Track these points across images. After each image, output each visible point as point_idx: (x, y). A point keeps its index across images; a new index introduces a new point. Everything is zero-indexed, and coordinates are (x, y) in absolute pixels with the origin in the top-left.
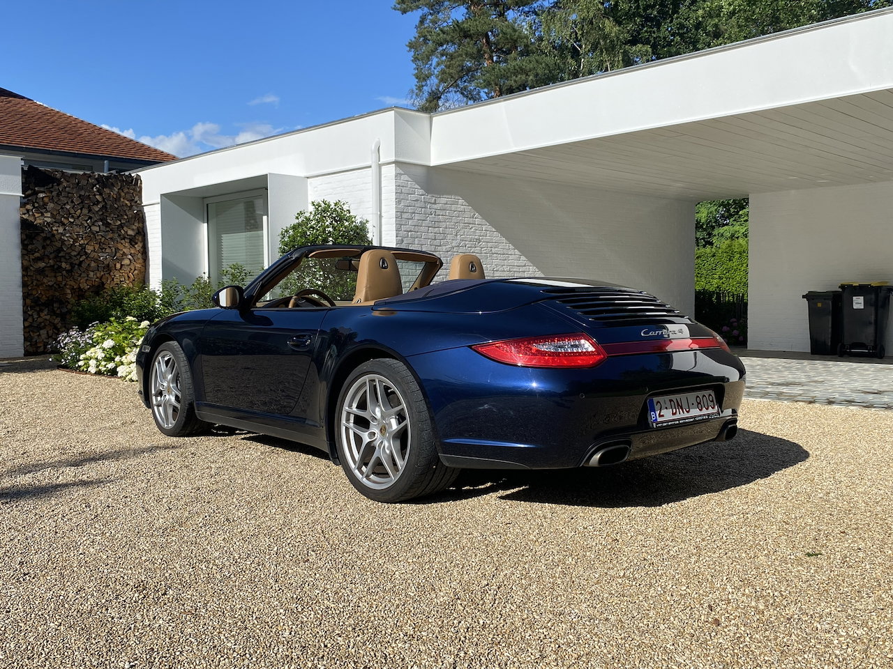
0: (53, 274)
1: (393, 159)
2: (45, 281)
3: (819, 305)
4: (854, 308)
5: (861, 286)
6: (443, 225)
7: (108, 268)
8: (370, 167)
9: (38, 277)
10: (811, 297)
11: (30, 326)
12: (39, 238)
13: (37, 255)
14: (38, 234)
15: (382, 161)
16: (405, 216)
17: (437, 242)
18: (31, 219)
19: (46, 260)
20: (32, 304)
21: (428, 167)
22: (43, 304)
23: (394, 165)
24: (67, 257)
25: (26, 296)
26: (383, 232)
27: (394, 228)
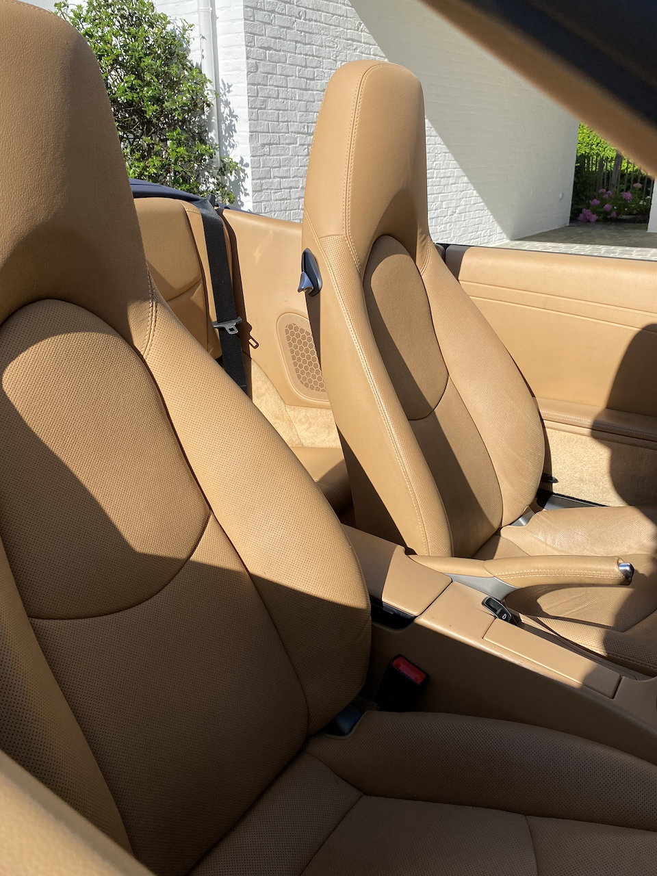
6: (317, 39)
16: (260, 16)
17: (308, 72)
26: (220, 50)
27: (241, 39)
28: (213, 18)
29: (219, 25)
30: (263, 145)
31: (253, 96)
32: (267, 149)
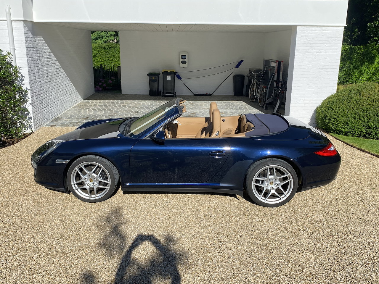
1: (23, 19)
3: (153, 78)
4: (168, 79)
5: (170, 72)
6: (39, 52)
8: (6, 20)
10: (150, 75)
15: (13, 19)
16: (29, 49)
17: (38, 62)
21: (33, 23)
23: (23, 22)
27: (25, 56)
31: (29, 71)
32: (32, 85)
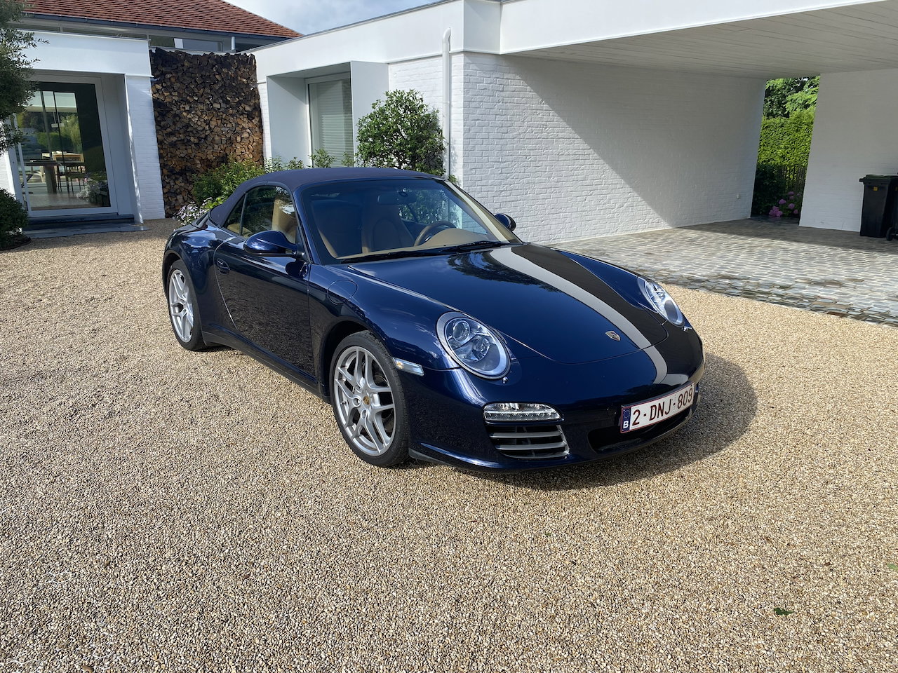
0: (184, 147)
1: (461, 49)
2: (178, 153)
7: (230, 142)
8: (441, 56)
9: (171, 149)
10: (869, 182)
11: (169, 192)
12: (170, 115)
13: (169, 130)
14: (168, 112)
15: (452, 50)
16: (473, 105)
17: (504, 130)
18: (162, 98)
19: (177, 135)
20: (169, 173)
21: (498, 55)
22: (177, 173)
23: (463, 55)
24: (195, 132)
25: (163, 167)
26: (453, 122)
27: (461, 117)
28: (450, 106)
29: (453, 109)
30: (471, 169)
31: (466, 145)
32: (473, 171)
